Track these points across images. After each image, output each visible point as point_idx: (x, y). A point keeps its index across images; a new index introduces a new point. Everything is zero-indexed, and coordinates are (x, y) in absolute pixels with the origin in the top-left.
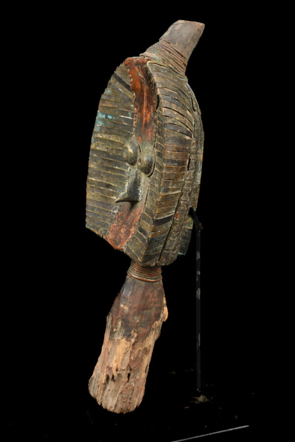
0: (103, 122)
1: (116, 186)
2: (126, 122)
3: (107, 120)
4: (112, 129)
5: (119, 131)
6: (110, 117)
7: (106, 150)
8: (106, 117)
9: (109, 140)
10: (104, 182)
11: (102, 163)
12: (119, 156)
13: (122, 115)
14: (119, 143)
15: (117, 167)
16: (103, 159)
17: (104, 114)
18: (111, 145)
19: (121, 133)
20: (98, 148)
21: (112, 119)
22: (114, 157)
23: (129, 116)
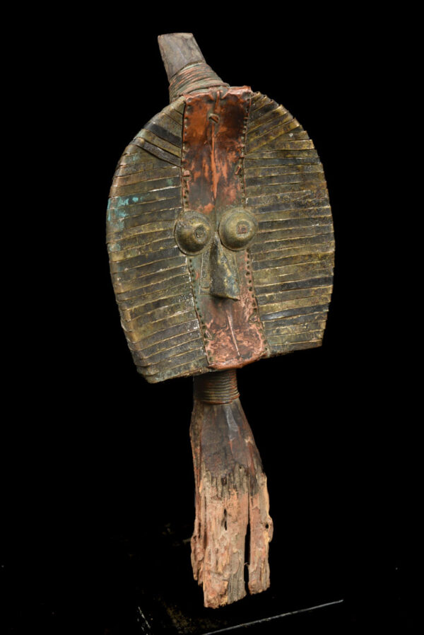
0: (126, 212)
1: (172, 296)
2: (164, 196)
3: (131, 205)
4: (140, 216)
5: (153, 213)
6: (135, 199)
7: (140, 253)
8: (131, 202)
9: (139, 236)
10: (150, 302)
11: (139, 276)
12: (161, 251)
13: (155, 188)
14: (156, 232)
15: (161, 270)
16: (138, 268)
17: (126, 199)
18: (143, 241)
19: (156, 216)
20: (129, 256)
21: (139, 201)
22: (153, 257)
23: (168, 186)
